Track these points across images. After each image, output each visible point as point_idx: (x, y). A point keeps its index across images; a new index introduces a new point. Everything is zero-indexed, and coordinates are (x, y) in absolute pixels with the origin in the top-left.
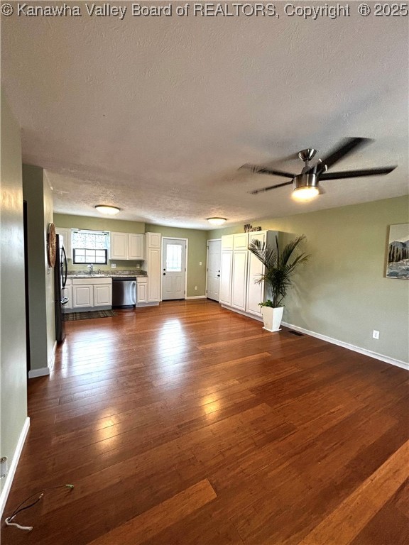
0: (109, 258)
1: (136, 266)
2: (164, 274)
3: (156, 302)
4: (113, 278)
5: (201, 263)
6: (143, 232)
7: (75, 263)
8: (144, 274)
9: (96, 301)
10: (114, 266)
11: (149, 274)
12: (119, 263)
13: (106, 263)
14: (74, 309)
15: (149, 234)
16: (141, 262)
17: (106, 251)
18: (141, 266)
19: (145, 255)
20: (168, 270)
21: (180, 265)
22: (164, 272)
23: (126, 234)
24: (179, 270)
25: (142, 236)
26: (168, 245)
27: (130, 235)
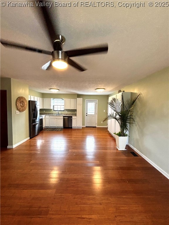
2: (87, 115)
3: (80, 127)
4: (63, 116)
5: (104, 111)
6: (76, 98)
7: (54, 110)
8: (75, 115)
9: (57, 125)
10: (66, 112)
11: (77, 115)
14: (50, 127)
18: (75, 112)
19: (76, 107)
20: (88, 114)
21: (94, 112)
22: (87, 114)
24: (93, 114)
26: (88, 103)
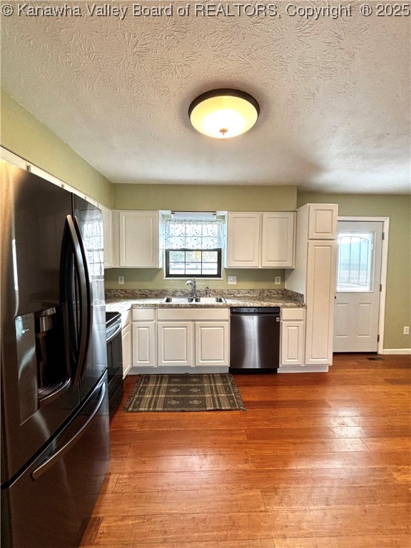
0: (225, 265)
1: (274, 281)
3: (323, 366)
4: (232, 308)
6: (293, 207)
7: (168, 275)
8: (295, 299)
9: (198, 355)
10: (232, 282)
11: (308, 301)
12: (243, 274)
13: (219, 275)
15: (312, 207)
16: (283, 273)
17: (219, 251)
18: (283, 280)
19: (295, 257)
23: (257, 215)
25: (291, 215)
26: (342, 235)
27: (266, 215)
